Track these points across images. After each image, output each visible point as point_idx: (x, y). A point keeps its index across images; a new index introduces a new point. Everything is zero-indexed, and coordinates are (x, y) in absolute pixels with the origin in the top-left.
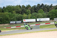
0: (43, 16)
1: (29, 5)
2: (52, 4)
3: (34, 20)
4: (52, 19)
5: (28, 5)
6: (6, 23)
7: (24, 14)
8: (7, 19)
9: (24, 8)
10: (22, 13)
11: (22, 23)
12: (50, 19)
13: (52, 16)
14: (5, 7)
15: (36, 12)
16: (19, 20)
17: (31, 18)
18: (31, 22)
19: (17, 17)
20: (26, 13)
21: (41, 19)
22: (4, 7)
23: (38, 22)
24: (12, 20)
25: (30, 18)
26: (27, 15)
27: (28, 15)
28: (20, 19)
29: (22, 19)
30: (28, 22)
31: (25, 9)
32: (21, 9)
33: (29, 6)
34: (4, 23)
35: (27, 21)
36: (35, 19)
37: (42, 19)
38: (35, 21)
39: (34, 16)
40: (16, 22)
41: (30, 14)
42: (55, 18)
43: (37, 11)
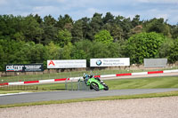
0: (109, 52)
1: (66, 16)
2: (138, 16)
3: (82, 63)
4: (136, 61)
5: (63, 16)
7: (52, 43)
9: (51, 26)
10: (43, 40)
11: (43, 70)
12: (132, 62)
13: (139, 52)
15: (87, 37)
16: (33, 62)
17: (72, 56)
18: (71, 69)
19: (29, 52)
20: (58, 40)
21: (102, 60)
23: (93, 68)
24: (11, 62)
25: (68, 55)
26: (59, 48)
27: (62, 46)
28: (39, 58)
29: (43, 60)
30: (63, 70)
31: (54, 29)
32: (41, 26)
33: (66, 19)
35: (59, 64)
36: (85, 61)
37: (106, 62)
38: (85, 66)
39: (82, 51)
40: (24, 68)
41: (70, 44)
42: (146, 57)
43: (90, 35)
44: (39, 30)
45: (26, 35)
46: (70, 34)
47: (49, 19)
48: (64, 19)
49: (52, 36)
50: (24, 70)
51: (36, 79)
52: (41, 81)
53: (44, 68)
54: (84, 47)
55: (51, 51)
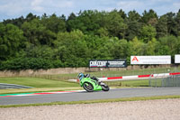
1: (151, 11)
3: (166, 60)
5: (148, 11)
6: (76, 67)
7: (136, 39)
8: (81, 54)
9: (135, 21)
10: (127, 35)
11: (126, 67)
14: (77, 16)
15: (172, 32)
16: (117, 57)
17: (156, 52)
18: (155, 65)
19: (113, 48)
20: (142, 36)
22: (73, 14)
23: (178, 65)
24: (95, 58)
25: (152, 51)
26: (143, 44)
27: (146, 41)
28: (122, 54)
29: (127, 55)
30: (147, 66)
31: (138, 24)
32: (125, 22)
33: (151, 14)
34: (72, 66)
35: (142, 60)
36: (170, 57)
38: (170, 62)
39: (167, 47)
40: (108, 64)
41: (154, 39)
44: (123, 25)
45: (110, 31)
46: (155, 29)
47: (134, 15)
48: (148, 14)
49: (136, 31)
50: (107, 66)
51: (119, 75)
52: (124, 78)
53: (127, 64)
54: (169, 43)
55: (135, 47)
